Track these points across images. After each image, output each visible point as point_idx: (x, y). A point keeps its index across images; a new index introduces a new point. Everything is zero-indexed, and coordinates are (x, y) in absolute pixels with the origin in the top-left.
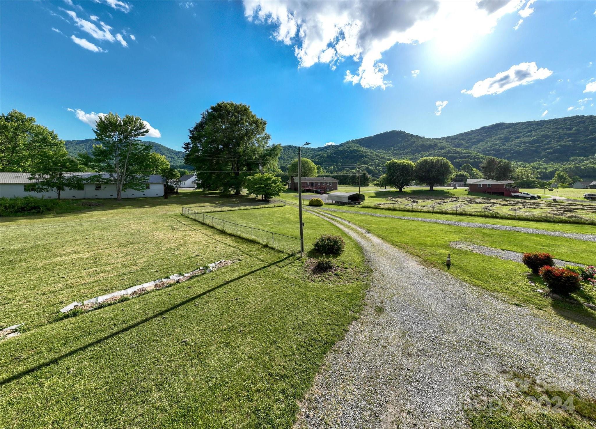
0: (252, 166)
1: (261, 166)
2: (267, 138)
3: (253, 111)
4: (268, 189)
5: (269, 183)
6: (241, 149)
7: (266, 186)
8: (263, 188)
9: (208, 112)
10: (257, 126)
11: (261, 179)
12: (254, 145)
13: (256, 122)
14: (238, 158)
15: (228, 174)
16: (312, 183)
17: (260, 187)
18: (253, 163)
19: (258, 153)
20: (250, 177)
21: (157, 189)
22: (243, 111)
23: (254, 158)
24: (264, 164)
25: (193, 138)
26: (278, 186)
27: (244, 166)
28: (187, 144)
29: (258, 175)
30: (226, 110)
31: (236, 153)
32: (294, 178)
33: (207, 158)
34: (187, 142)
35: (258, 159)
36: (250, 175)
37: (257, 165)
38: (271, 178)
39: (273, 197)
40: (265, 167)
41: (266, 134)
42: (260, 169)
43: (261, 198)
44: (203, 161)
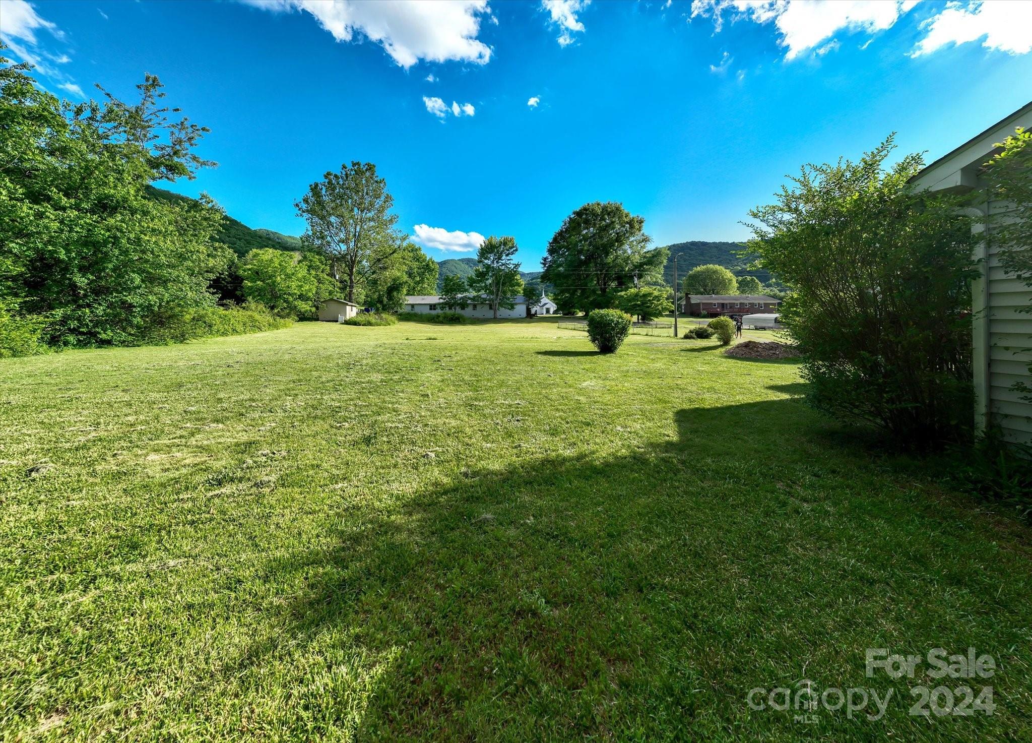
0: (624, 280)
1: (636, 279)
2: (646, 240)
3: (625, 209)
4: (648, 307)
5: (649, 300)
6: (611, 258)
7: (643, 303)
8: (639, 306)
9: (570, 218)
10: (632, 227)
11: (637, 295)
12: (625, 251)
13: (631, 223)
14: (607, 271)
15: (594, 291)
16: (723, 304)
17: (636, 304)
18: (626, 276)
19: (632, 263)
20: (623, 293)
21: (521, 310)
22: (613, 212)
23: (627, 269)
24: (640, 277)
25: (551, 251)
26: (661, 304)
27: (614, 280)
28: (545, 259)
29: (633, 291)
30: (594, 215)
31: (604, 265)
32: (689, 296)
33: (571, 273)
34: (545, 256)
35: (633, 270)
36: (621, 291)
37: (631, 278)
38: (652, 294)
39: (655, 319)
40: (642, 280)
41: (643, 235)
42: (635, 282)
43: (636, 321)
44: (565, 276)
